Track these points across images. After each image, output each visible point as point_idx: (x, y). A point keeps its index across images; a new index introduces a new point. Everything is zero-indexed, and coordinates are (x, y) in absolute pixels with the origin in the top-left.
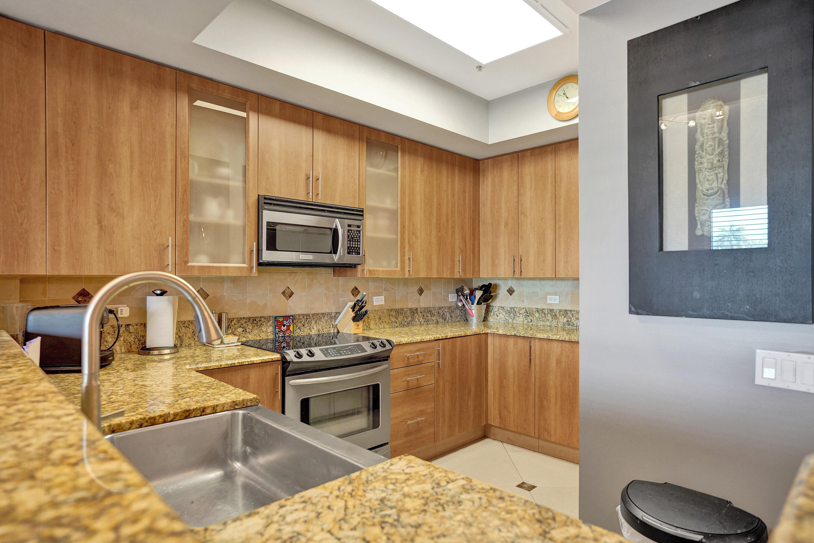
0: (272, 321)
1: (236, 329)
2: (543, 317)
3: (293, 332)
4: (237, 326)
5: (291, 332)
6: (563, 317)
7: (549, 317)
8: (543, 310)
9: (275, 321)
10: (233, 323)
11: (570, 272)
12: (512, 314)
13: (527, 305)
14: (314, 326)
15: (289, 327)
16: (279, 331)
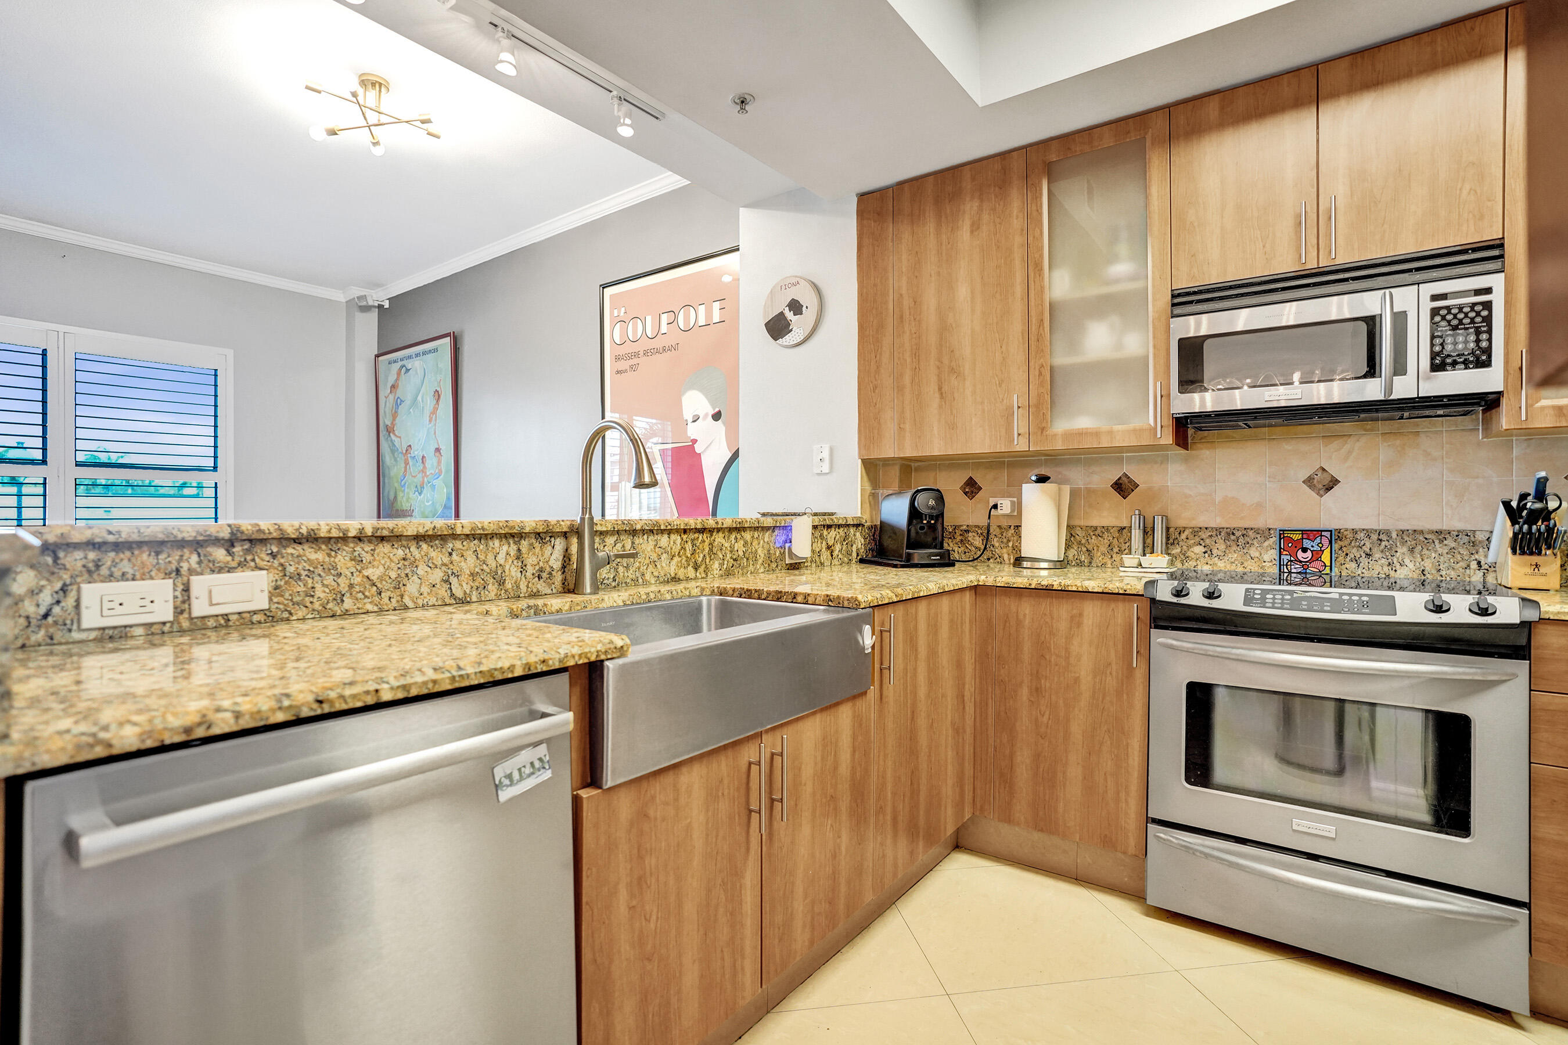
0: (1274, 539)
1: (1189, 547)
3: (1331, 566)
4: (1192, 541)
5: (1326, 566)
9: (1280, 539)
10: (1183, 536)
15: (1317, 556)
16: (1291, 561)
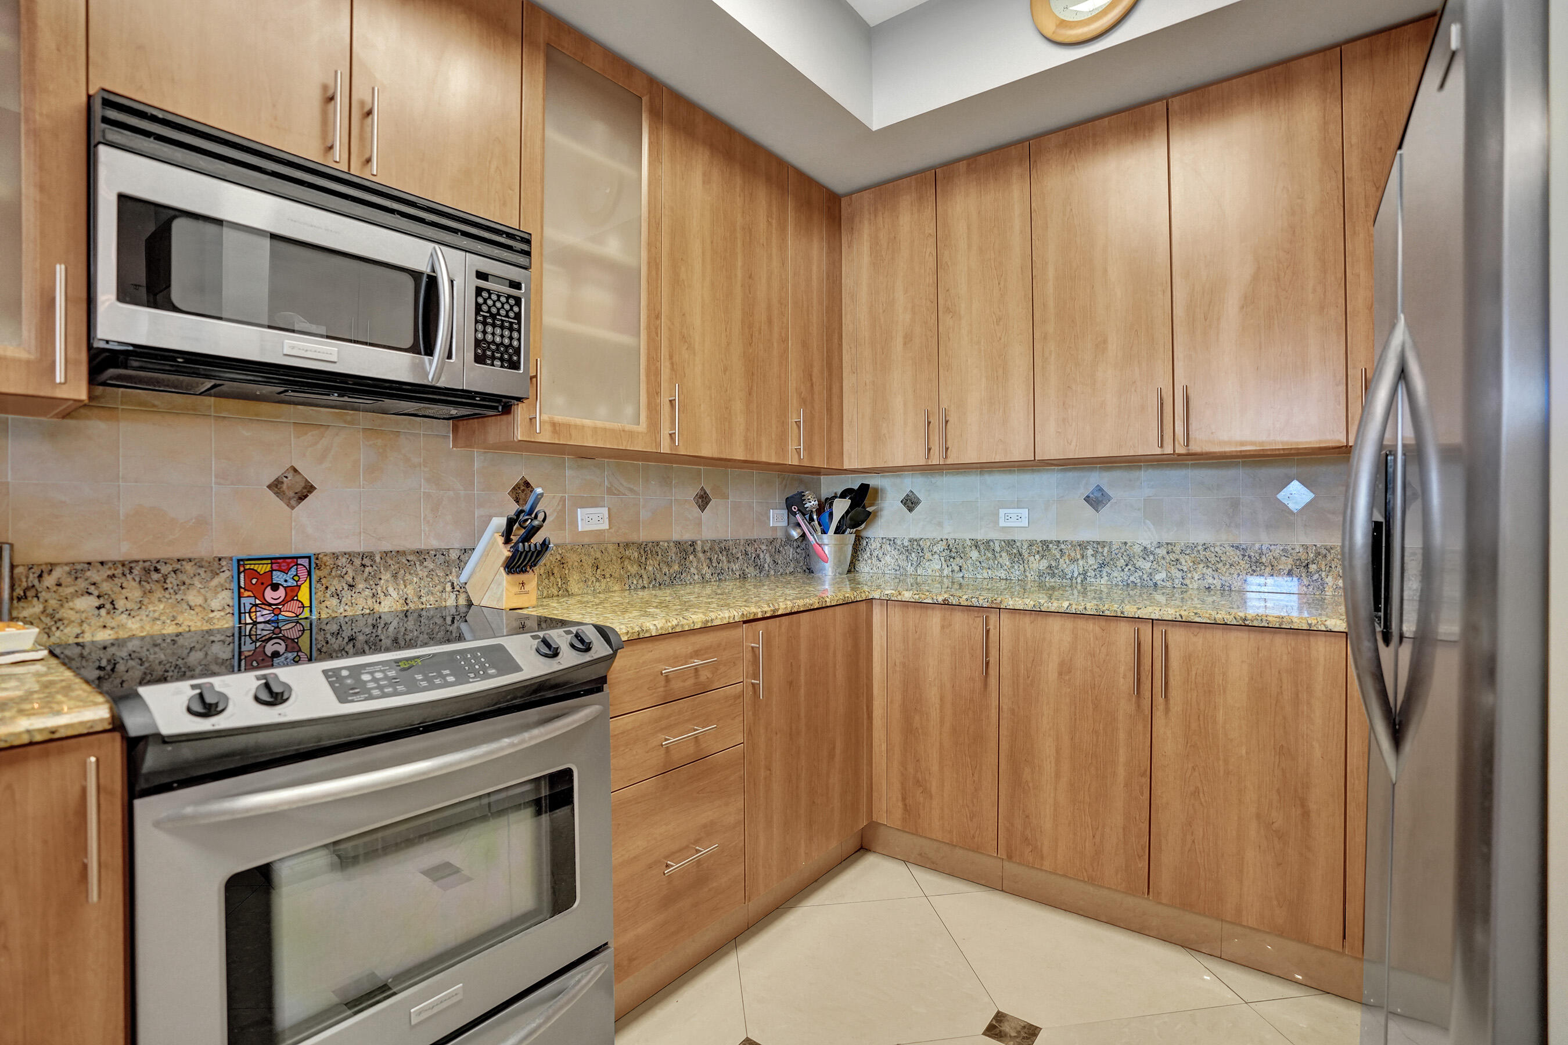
0: (228, 574)
1: (63, 601)
2: (988, 559)
3: (311, 607)
4: (71, 590)
5: (304, 607)
6: (1037, 557)
7: (1005, 560)
8: (988, 542)
9: (239, 573)
10: (49, 581)
11: (1074, 443)
12: (913, 555)
13: (950, 531)
14: (391, 590)
15: (292, 593)
16: (256, 605)
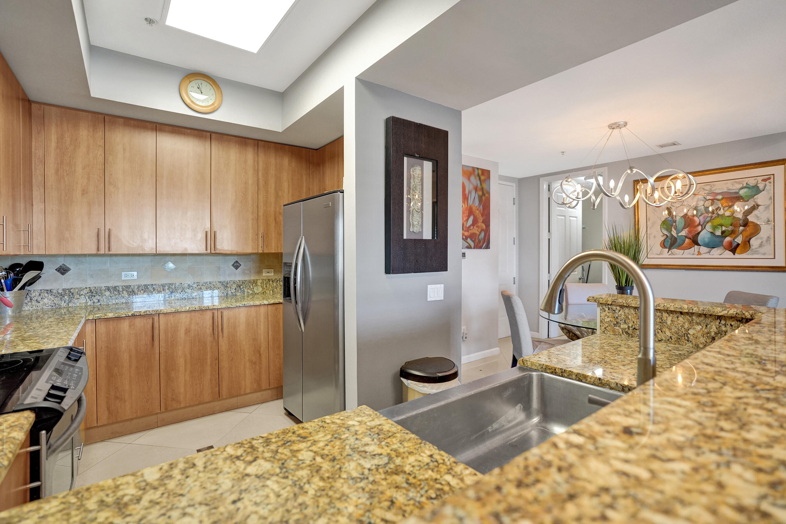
2: (115, 295)
6: (142, 292)
7: (125, 294)
8: (115, 287)
12: (66, 297)
13: (91, 283)
